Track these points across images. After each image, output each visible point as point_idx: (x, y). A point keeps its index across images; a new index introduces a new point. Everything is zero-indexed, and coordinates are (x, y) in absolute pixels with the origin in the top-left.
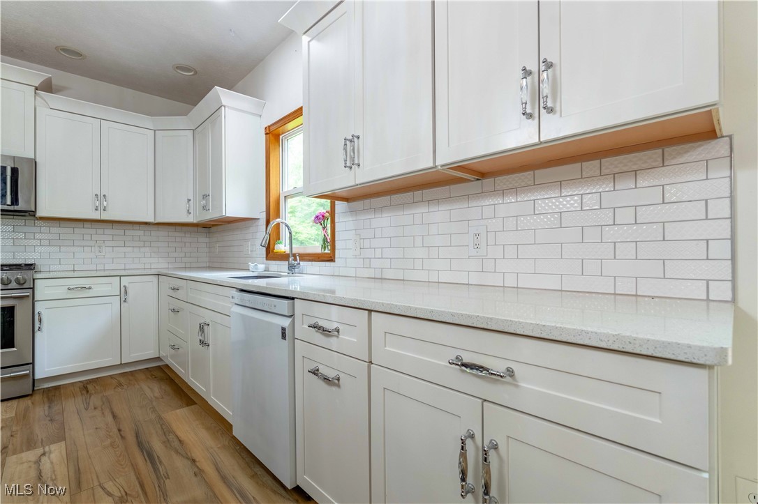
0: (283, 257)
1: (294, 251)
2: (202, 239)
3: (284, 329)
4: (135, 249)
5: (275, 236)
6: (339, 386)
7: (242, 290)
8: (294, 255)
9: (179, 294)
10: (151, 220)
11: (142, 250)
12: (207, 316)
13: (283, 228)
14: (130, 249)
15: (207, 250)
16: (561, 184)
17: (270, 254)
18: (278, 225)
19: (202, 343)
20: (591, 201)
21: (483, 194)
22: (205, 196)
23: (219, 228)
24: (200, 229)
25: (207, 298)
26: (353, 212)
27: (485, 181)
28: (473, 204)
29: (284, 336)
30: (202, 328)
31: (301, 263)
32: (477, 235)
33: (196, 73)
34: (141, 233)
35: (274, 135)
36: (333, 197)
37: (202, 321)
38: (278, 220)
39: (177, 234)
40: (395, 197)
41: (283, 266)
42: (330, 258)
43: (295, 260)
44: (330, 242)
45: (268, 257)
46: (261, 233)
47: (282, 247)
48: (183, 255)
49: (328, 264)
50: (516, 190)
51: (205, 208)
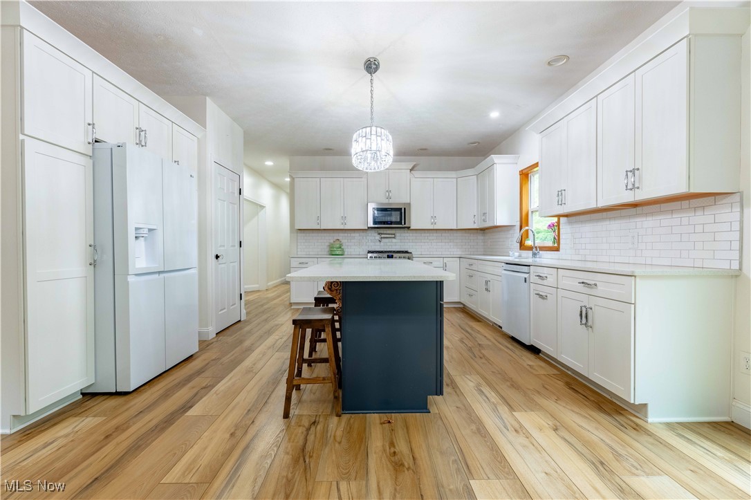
0: (530, 248)
1: (536, 245)
2: (480, 237)
3: (525, 278)
4: (447, 244)
5: (525, 235)
6: (546, 299)
7: (507, 264)
8: (536, 247)
9: (474, 267)
10: (455, 228)
11: (450, 244)
12: (489, 277)
13: (530, 233)
14: (444, 244)
15: (483, 244)
16: (672, 211)
17: (522, 246)
18: (527, 230)
19: (487, 290)
20: (685, 221)
21: (637, 215)
22: (485, 214)
23: (491, 230)
24: (479, 231)
25: (489, 268)
26: (570, 223)
27: (638, 208)
28: (632, 220)
29: (525, 281)
30: (487, 282)
31: (540, 252)
32: (633, 237)
33: (479, 143)
34: (448, 235)
35: (525, 175)
36: (559, 216)
37: (487, 279)
38: (527, 228)
39: (466, 235)
40: (592, 215)
41: (530, 253)
42: (557, 249)
43: (537, 250)
44: (557, 239)
45: (520, 249)
46: (517, 235)
47: (529, 243)
48: (469, 247)
49: (556, 252)
50: (652, 214)
51: (484, 221)
